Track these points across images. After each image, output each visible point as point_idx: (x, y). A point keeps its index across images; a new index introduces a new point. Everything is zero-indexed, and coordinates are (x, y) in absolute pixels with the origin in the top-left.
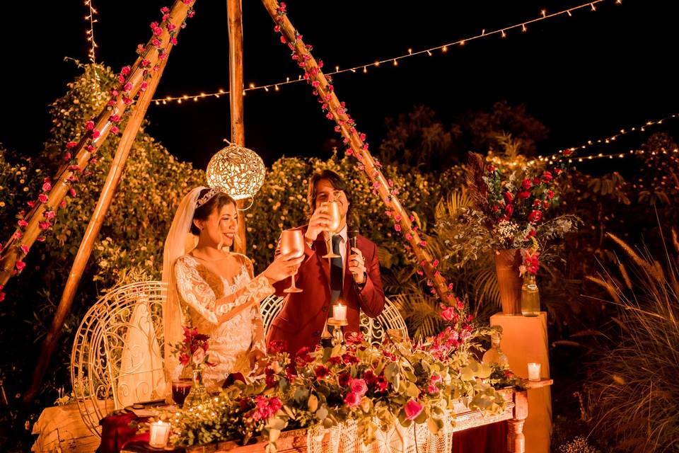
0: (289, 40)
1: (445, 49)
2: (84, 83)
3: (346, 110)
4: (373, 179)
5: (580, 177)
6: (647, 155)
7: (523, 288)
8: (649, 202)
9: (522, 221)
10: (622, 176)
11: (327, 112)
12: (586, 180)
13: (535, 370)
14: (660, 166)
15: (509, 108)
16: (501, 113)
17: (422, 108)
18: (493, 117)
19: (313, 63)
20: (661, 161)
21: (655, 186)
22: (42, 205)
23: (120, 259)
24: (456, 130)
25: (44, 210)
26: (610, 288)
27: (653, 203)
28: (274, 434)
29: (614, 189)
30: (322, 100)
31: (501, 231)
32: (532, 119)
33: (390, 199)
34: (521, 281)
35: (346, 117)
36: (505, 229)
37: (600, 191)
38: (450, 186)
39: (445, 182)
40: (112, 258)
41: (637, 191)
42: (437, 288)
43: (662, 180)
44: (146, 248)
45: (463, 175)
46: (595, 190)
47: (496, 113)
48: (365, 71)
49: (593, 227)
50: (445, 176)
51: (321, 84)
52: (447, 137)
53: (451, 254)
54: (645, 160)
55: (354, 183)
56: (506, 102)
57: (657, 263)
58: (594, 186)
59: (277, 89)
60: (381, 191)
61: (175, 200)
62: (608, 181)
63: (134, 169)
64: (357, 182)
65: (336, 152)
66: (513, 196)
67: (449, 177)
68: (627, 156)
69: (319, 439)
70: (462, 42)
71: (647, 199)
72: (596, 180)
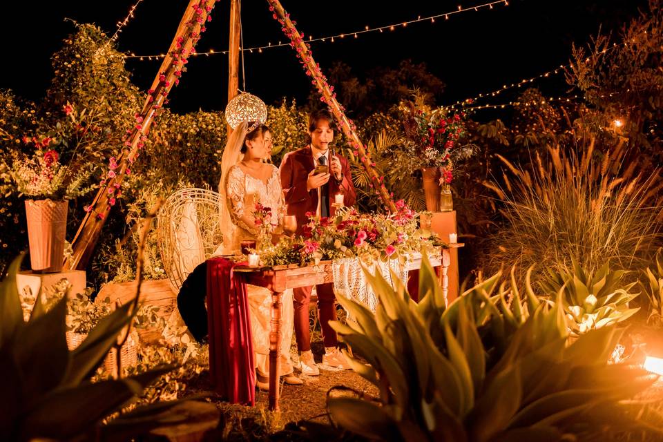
0: (280, 17)
1: (392, 28)
2: (83, 41)
3: (320, 69)
4: (339, 119)
5: (471, 123)
6: (522, 106)
7: (442, 193)
8: (523, 144)
9: (441, 149)
10: (504, 123)
11: (306, 70)
12: (476, 126)
13: (453, 237)
14: (531, 115)
15: (413, 66)
16: (406, 70)
17: (339, 63)
18: (400, 73)
19: (297, 34)
20: (532, 111)
21: (528, 131)
22: (138, 132)
23: (138, 181)
24: (370, 84)
25: (140, 135)
26: (497, 190)
27: (526, 143)
28: (317, 261)
29: (497, 133)
30: (302, 61)
31: (427, 154)
32: (431, 75)
33: (351, 133)
34: (440, 188)
35: (320, 74)
36: (430, 153)
37: (486, 135)
38: (373, 129)
39: (369, 126)
40: (132, 181)
41: (513, 135)
42: (382, 195)
43: (533, 126)
44: (154, 174)
45: (382, 121)
46: (483, 134)
47: (402, 69)
48: (333, 40)
49: (481, 164)
50: (368, 121)
51: (303, 50)
52: (364, 90)
53: (395, 170)
54: (520, 110)
55: (301, 126)
56: (410, 61)
57: (527, 172)
58: (481, 131)
59: (260, 51)
60: (344, 128)
61: (157, 139)
62: (492, 126)
63: (127, 112)
64: (303, 125)
65: (285, 100)
66: (434, 131)
67: (371, 122)
68: (508, 107)
69: (338, 267)
70: (405, 24)
71: (521, 142)
72: (484, 125)
